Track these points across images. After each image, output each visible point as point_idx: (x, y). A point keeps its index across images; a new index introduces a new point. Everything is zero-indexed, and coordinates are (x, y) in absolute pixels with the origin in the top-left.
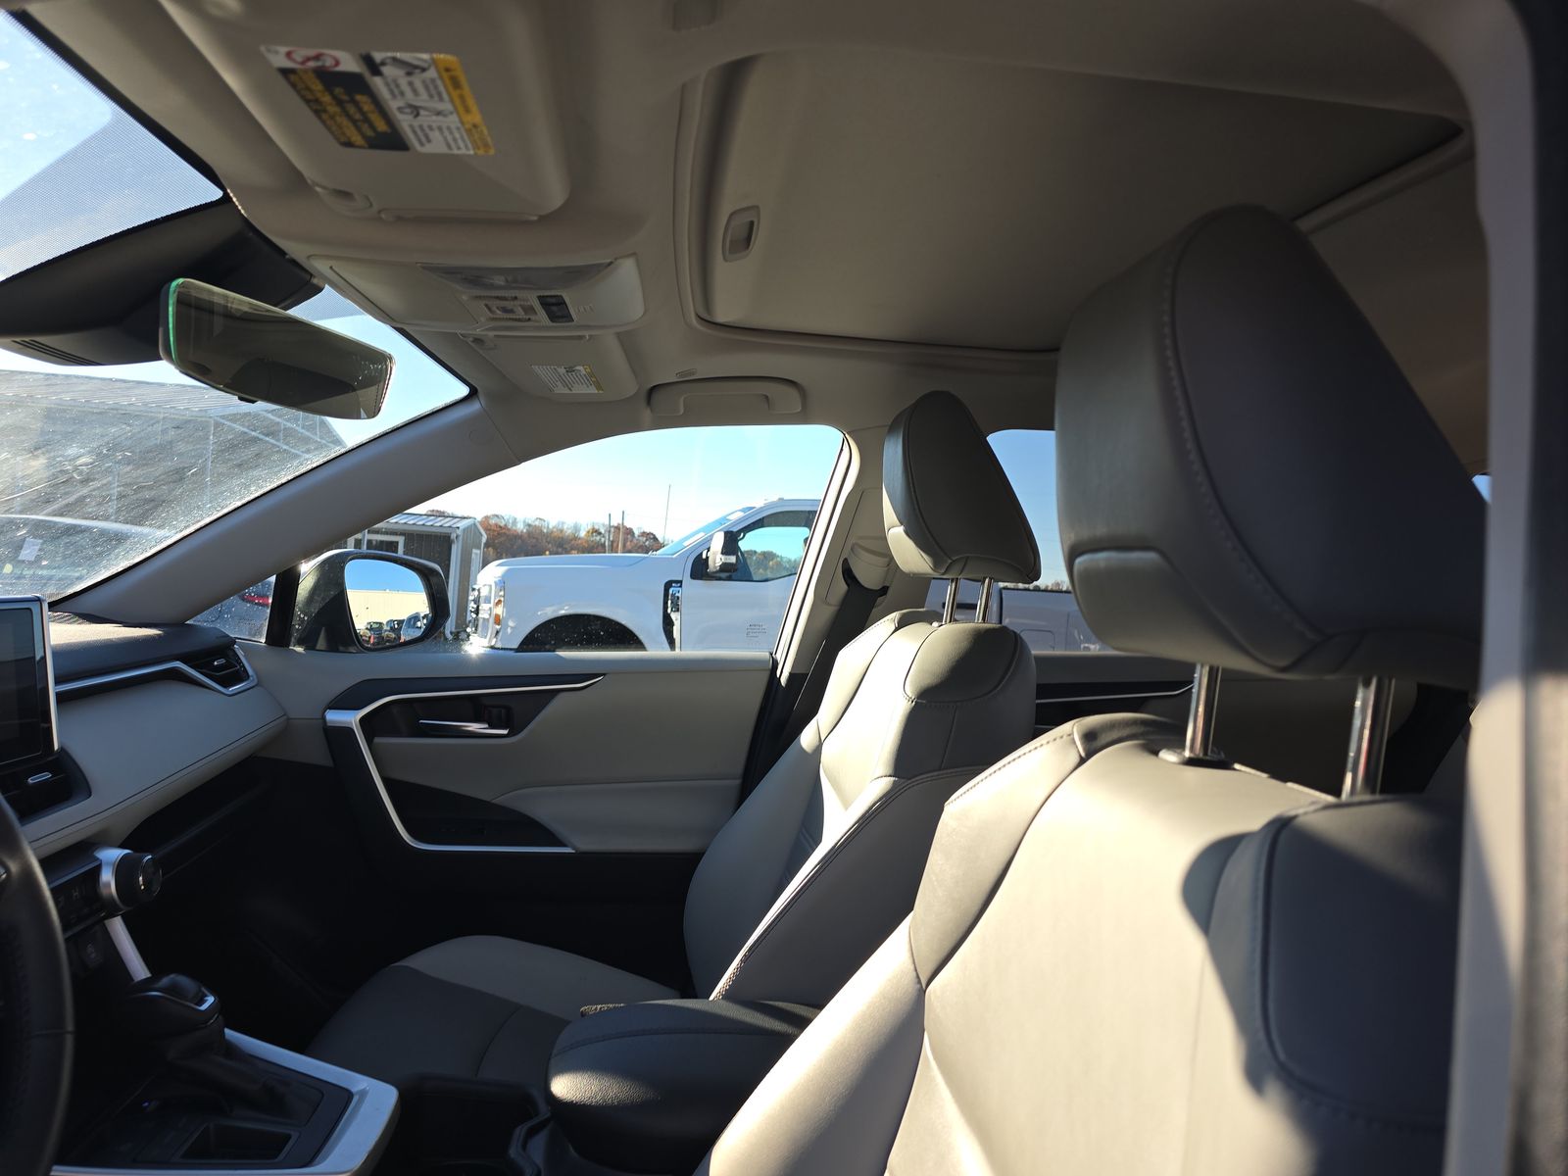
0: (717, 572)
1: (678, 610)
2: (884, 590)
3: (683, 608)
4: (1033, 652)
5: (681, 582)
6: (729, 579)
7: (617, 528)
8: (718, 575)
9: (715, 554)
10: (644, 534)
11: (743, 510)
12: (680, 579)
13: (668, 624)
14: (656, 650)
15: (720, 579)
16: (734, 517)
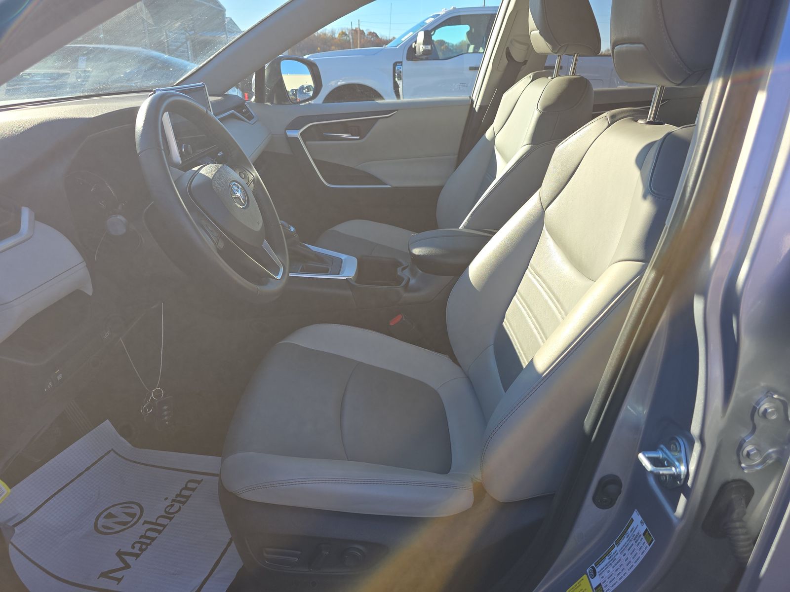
0: (421, 55)
1: (401, 79)
2: (525, 62)
3: (403, 78)
4: (595, 89)
5: (401, 62)
6: (427, 59)
7: (356, 31)
8: (421, 57)
9: (419, 44)
10: (370, 33)
11: (433, 17)
12: (401, 61)
13: (396, 86)
14: (390, 99)
15: (422, 59)
16: (428, 21)
